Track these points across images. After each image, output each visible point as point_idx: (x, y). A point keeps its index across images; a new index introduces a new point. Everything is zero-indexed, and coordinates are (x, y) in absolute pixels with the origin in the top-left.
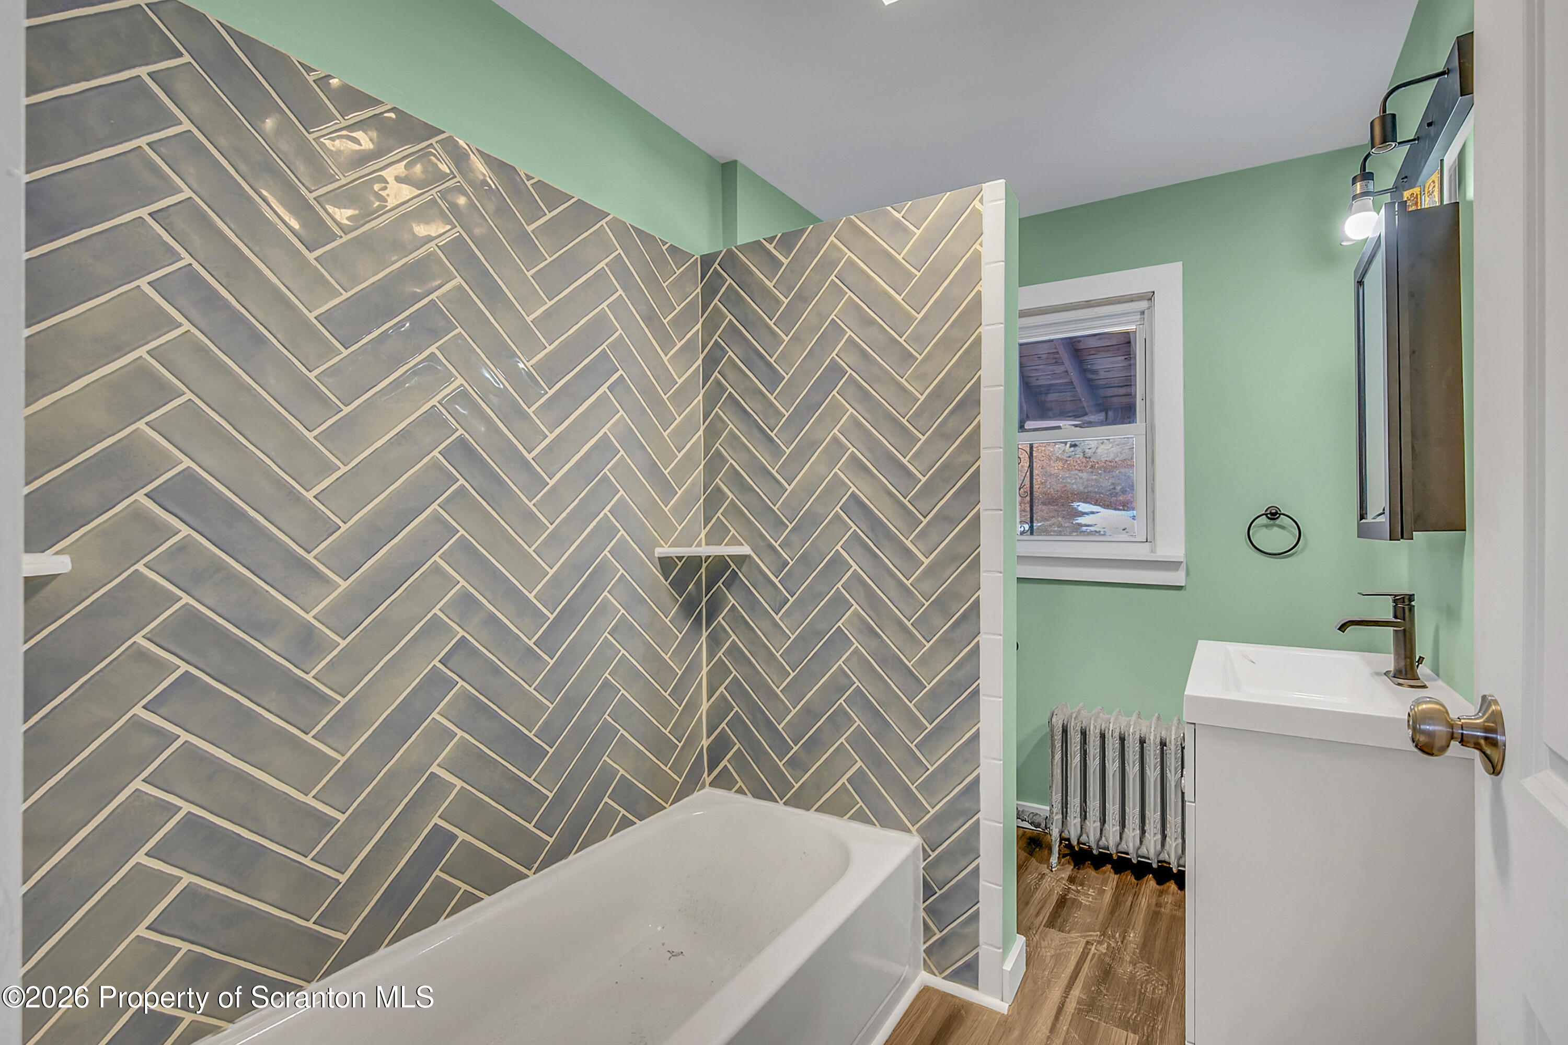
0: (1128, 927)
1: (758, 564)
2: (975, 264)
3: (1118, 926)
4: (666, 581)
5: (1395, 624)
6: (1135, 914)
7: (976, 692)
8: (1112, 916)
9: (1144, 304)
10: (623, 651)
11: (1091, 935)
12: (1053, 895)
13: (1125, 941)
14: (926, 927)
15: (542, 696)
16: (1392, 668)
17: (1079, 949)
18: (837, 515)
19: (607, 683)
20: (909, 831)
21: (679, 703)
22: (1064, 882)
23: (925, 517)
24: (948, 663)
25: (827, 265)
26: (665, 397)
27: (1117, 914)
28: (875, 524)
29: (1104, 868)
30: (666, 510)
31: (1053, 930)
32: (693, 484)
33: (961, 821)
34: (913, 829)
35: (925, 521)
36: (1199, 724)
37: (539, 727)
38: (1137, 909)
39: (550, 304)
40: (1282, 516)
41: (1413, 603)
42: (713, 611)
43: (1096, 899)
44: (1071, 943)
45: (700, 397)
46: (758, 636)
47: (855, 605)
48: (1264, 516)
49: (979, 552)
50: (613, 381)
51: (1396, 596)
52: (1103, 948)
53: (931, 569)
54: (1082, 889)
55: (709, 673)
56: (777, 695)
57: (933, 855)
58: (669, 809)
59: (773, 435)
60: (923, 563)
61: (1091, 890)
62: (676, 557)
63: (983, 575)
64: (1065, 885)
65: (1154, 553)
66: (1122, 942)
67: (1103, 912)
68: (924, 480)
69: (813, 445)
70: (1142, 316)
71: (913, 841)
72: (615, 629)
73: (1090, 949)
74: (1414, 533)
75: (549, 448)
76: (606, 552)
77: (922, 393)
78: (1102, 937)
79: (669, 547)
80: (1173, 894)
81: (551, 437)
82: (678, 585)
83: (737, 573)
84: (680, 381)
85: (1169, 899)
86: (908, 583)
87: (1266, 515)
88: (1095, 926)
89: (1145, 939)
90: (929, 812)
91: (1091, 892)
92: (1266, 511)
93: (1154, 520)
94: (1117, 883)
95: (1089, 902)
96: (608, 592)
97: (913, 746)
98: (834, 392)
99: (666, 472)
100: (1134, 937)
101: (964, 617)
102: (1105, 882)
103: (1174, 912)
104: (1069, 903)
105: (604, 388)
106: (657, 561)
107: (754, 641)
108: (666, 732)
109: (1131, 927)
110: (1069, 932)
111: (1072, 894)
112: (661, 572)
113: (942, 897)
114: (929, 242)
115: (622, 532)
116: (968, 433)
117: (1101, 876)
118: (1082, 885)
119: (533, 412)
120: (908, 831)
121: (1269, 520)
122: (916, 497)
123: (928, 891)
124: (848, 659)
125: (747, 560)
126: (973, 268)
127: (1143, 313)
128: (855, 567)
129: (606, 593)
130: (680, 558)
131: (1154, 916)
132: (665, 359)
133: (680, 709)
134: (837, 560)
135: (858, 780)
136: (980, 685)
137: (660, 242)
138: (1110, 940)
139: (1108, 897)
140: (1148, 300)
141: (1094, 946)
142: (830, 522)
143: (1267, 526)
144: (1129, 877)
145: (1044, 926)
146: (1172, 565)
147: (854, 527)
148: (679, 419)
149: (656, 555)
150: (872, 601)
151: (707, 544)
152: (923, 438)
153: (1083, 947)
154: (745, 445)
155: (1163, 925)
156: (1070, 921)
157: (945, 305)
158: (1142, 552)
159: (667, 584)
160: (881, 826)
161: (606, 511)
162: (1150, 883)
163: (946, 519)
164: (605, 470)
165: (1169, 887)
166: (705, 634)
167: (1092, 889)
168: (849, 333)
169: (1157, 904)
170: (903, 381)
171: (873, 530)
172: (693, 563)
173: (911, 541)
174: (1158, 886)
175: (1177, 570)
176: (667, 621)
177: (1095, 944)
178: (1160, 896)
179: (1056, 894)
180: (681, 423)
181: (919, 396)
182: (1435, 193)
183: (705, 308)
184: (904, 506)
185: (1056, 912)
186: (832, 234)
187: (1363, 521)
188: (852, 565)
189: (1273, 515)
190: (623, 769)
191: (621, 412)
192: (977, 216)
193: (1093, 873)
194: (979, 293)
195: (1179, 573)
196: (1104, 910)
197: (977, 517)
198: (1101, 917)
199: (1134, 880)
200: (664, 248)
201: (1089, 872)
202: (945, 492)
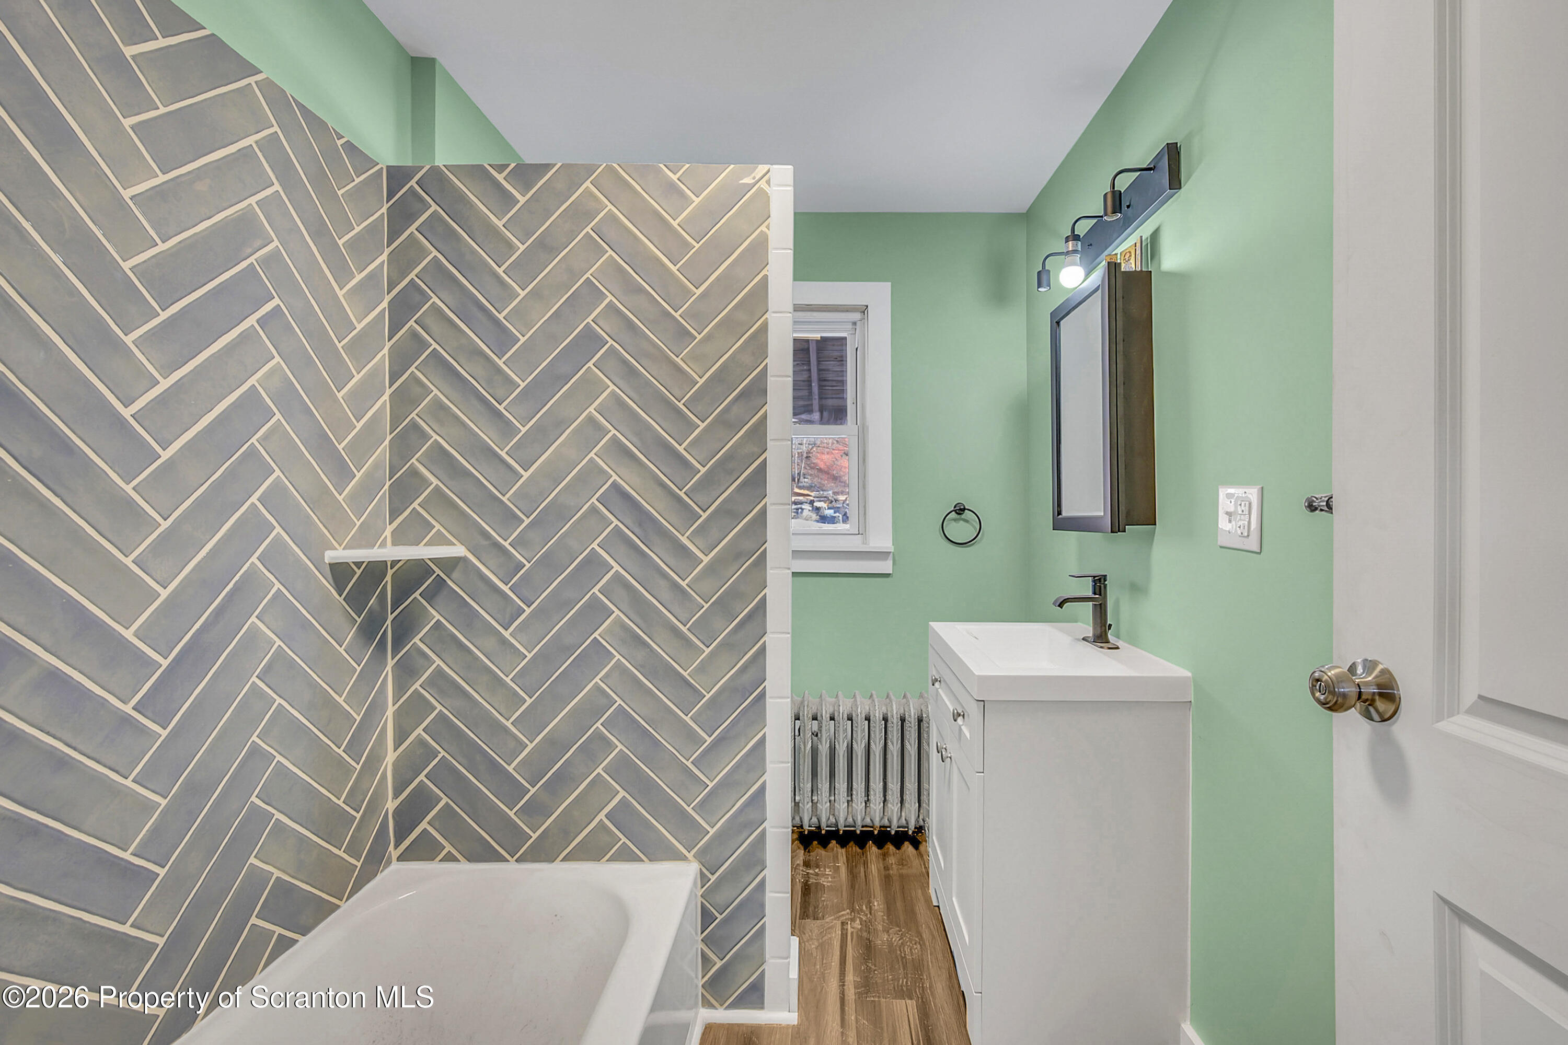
0: (870, 897)
1: (478, 568)
2: (761, 245)
3: (862, 899)
4: (340, 596)
5: (1093, 599)
6: (871, 882)
7: (762, 695)
8: (854, 890)
9: (856, 316)
10: (279, 700)
11: (843, 915)
12: (796, 883)
13: (873, 911)
14: (705, 959)
15: (147, 788)
16: (1091, 635)
17: (837, 932)
18: (593, 509)
19: (255, 749)
21: (357, 759)
22: (801, 868)
23: (704, 511)
24: (731, 667)
25: (581, 214)
26: (339, 346)
27: (857, 887)
28: (643, 519)
29: (830, 845)
30: (340, 498)
31: (809, 920)
32: (377, 466)
33: (745, 834)
34: (690, 856)
35: (704, 516)
36: (987, 701)
37: (141, 840)
38: (871, 876)
39: (162, 178)
40: (966, 511)
41: (1106, 583)
42: (402, 633)
43: (834, 878)
44: (829, 928)
45: (386, 351)
46: (477, 658)
47: (617, 612)
48: (954, 512)
49: (766, 548)
50: (264, 313)
51: (1094, 577)
52: (857, 924)
53: (711, 569)
54: (820, 870)
55: (398, 714)
56: (506, 730)
57: (713, 878)
58: (345, 906)
59: (501, 408)
60: (702, 561)
61: (827, 870)
62: (353, 562)
63: (770, 572)
64: (802, 871)
65: (866, 544)
66: (871, 914)
67: (844, 888)
68: (703, 470)
69: (561, 424)
70: (854, 327)
71: (689, 868)
72: (268, 668)
73: (847, 929)
74: (1127, 527)
75: (161, 400)
76: (254, 559)
77: (701, 375)
78: (853, 914)
79: (343, 549)
80: (894, 854)
81: (164, 384)
82: (356, 600)
83: (445, 581)
84: (359, 327)
85: (892, 860)
86: (684, 584)
87: (955, 511)
88: (843, 904)
89: (887, 905)
90: (709, 832)
91: (828, 871)
92: (955, 507)
93: (865, 514)
94: (847, 857)
95: (830, 882)
96: (257, 617)
97: (689, 764)
98: (590, 364)
99: (340, 447)
100: (878, 904)
101: (749, 616)
102: (836, 859)
103: (901, 871)
104: (813, 888)
105: (252, 321)
106: (328, 570)
107: (471, 666)
108: (340, 802)
109: (873, 897)
110: (823, 917)
111: (813, 878)
112: (332, 582)
113: (725, 921)
114: (711, 212)
115: (278, 529)
116: (754, 423)
117: (831, 854)
118: (818, 866)
119: (133, 342)
120: (685, 858)
121: (956, 515)
122: (694, 488)
123: (707, 917)
124: (607, 675)
125: (461, 565)
126: (760, 249)
127: (855, 323)
128: (616, 567)
129: (253, 619)
130: (359, 565)
131: (887, 880)
132: (340, 293)
133: (358, 767)
134: (593, 561)
135: (621, 816)
136: (767, 687)
137: (332, 131)
138: (859, 914)
139: (844, 871)
140: (861, 312)
141: (849, 926)
142: (583, 517)
143: (955, 520)
144: (853, 848)
145: (800, 919)
146: (880, 555)
147: (616, 522)
148: (357, 378)
149: (327, 561)
150: (638, 605)
151: (394, 544)
152: (702, 426)
153: (840, 929)
154: (457, 418)
155: (896, 886)
156: (821, 906)
157: (727, 285)
158: (855, 544)
159: (341, 599)
160: (650, 861)
161: (254, 499)
162: (872, 849)
163: (729, 513)
164: (254, 440)
165: (888, 848)
166: (390, 663)
167: (828, 868)
168: (610, 297)
169: (885, 868)
170: (678, 360)
171: (640, 525)
172: (375, 571)
173: (687, 537)
174: (879, 851)
175: (885, 559)
176: (341, 650)
177: (849, 922)
178: (884, 859)
179: (798, 883)
180: (362, 382)
181: (698, 379)
182: (1131, 261)
183: (393, 235)
184: (679, 499)
185: (805, 901)
186: (588, 179)
187: (1060, 516)
188: (613, 565)
189: (960, 510)
190: (279, 869)
191: (278, 359)
192: (764, 197)
193: (822, 852)
194: (766, 277)
195: (888, 561)
196: (845, 887)
197: (764, 512)
198: (844, 893)
199: (859, 850)
200: (340, 142)
201: (819, 852)
202: (727, 485)
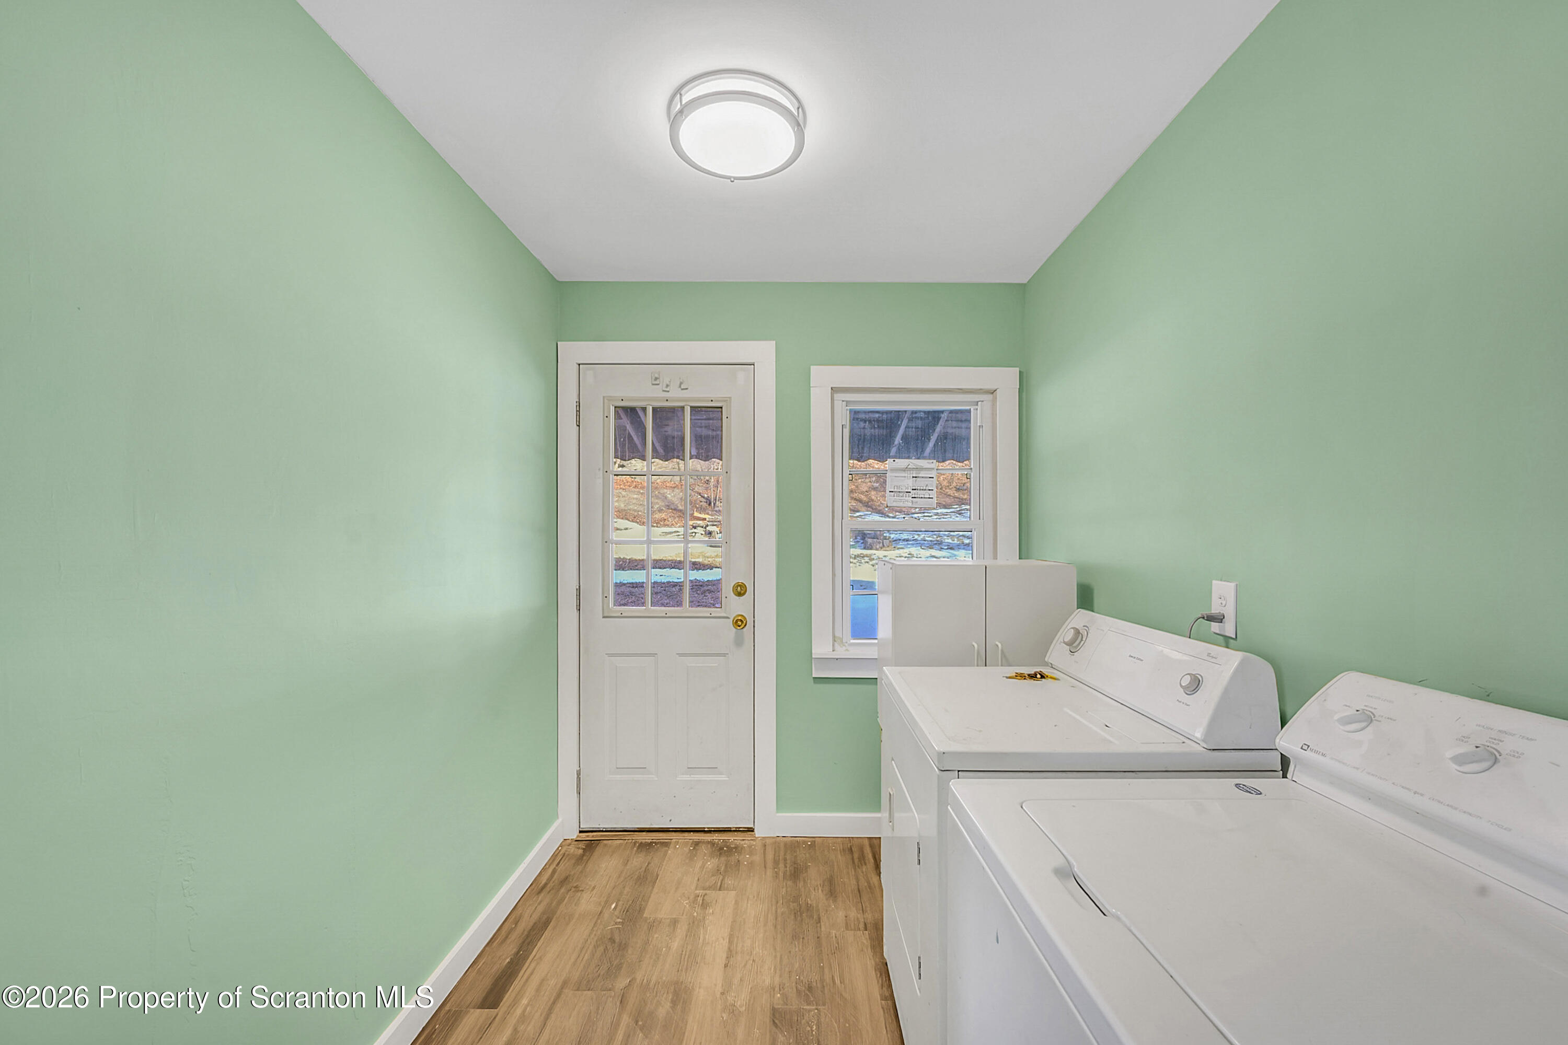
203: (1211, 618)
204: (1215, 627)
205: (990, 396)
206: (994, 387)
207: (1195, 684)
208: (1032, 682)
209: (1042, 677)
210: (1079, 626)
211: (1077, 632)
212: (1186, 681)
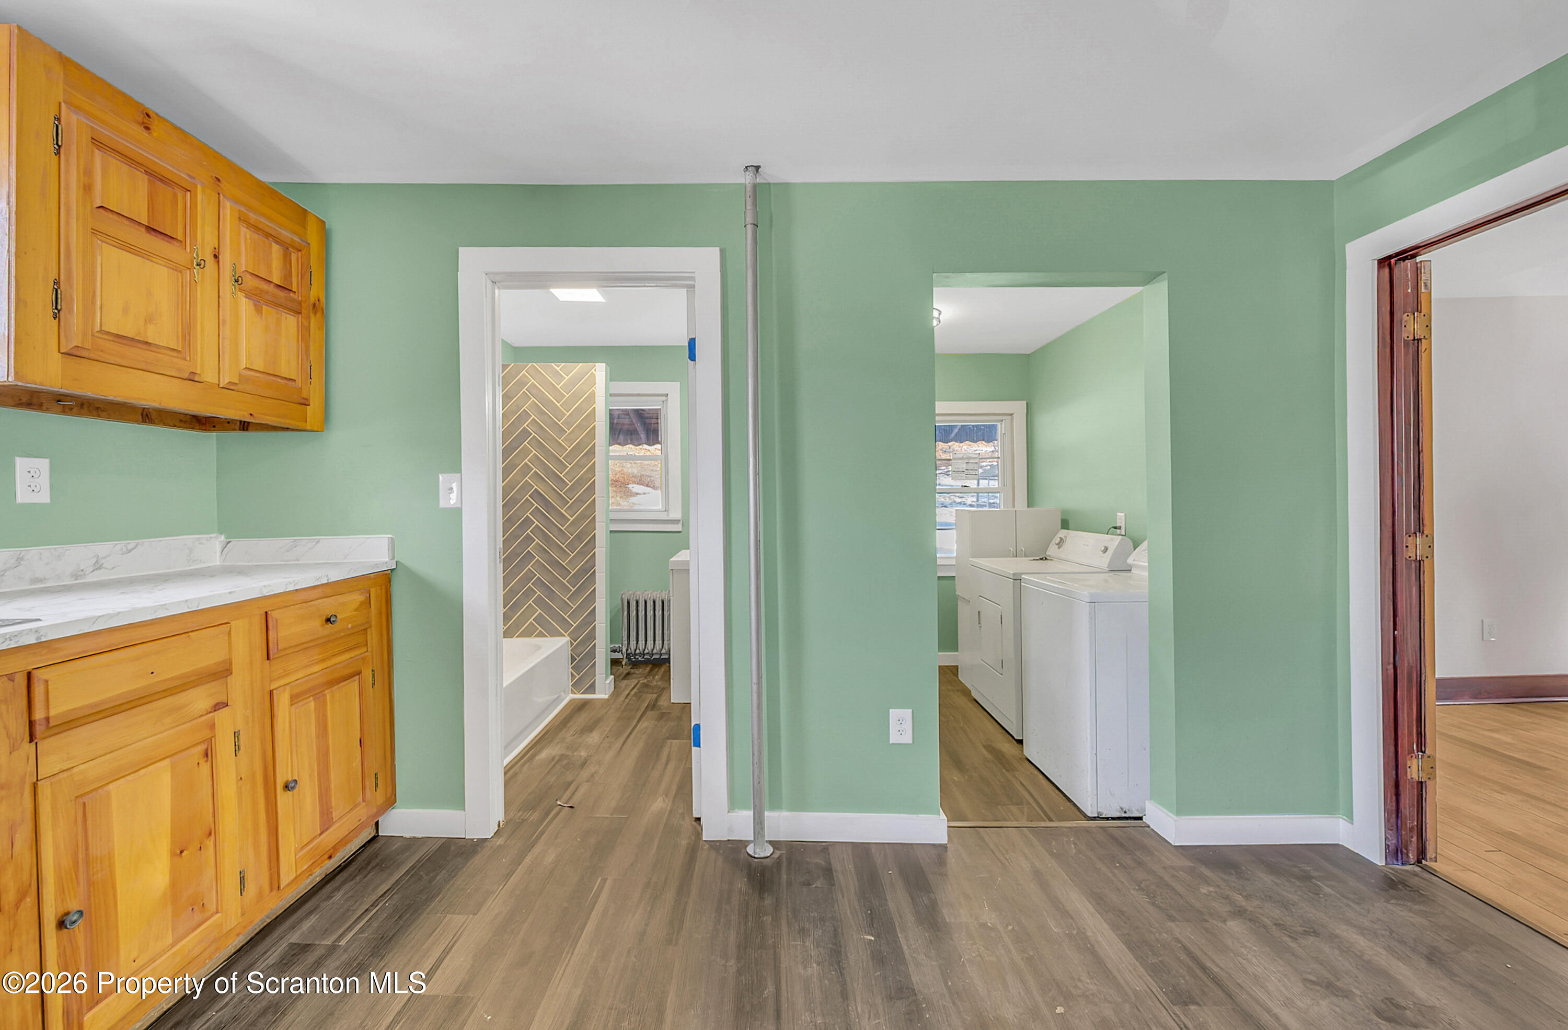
6: (659, 672)
8: (649, 674)
9: (664, 398)
13: (654, 678)
14: (572, 674)
17: (635, 683)
18: (527, 500)
20: (564, 636)
24: (582, 561)
27: (651, 673)
28: (547, 503)
33: (587, 626)
34: (566, 634)
35: (571, 501)
43: (642, 671)
47: (537, 539)
49: (595, 512)
53: (574, 522)
57: (575, 643)
60: (570, 519)
63: (597, 524)
65: (668, 516)
68: (570, 484)
71: (566, 639)
77: (569, 446)
86: (563, 529)
90: (573, 625)
93: (668, 500)
94: (652, 667)
97: (566, 599)
101: (589, 541)
104: (631, 674)
111: (632, 671)
113: (580, 660)
114: (572, 382)
116: (590, 465)
122: (567, 491)
123: (573, 659)
124: (533, 564)
127: (663, 402)
128: (537, 522)
135: (539, 620)
138: (648, 679)
140: (666, 394)
146: (676, 522)
147: (536, 504)
150: (545, 537)
152: (570, 466)
156: (632, 677)
158: (663, 516)
160: (551, 636)
163: (580, 500)
168: (533, 416)
170: (560, 440)
171: (546, 506)
173: (564, 510)
175: (678, 523)
181: (568, 448)
184: (561, 495)
185: (626, 676)
186: (524, 370)
188: (535, 521)
192: (593, 376)
195: (679, 525)
197: (594, 500)
198: (644, 675)
202: (580, 489)
203: (1115, 528)
204: (1118, 531)
205: (1010, 417)
206: (1012, 412)
207: (1106, 549)
208: (1041, 561)
209: (1046, 559)
210: (1062, 537)
211: (1061, 539)
212: (1103, 548)
